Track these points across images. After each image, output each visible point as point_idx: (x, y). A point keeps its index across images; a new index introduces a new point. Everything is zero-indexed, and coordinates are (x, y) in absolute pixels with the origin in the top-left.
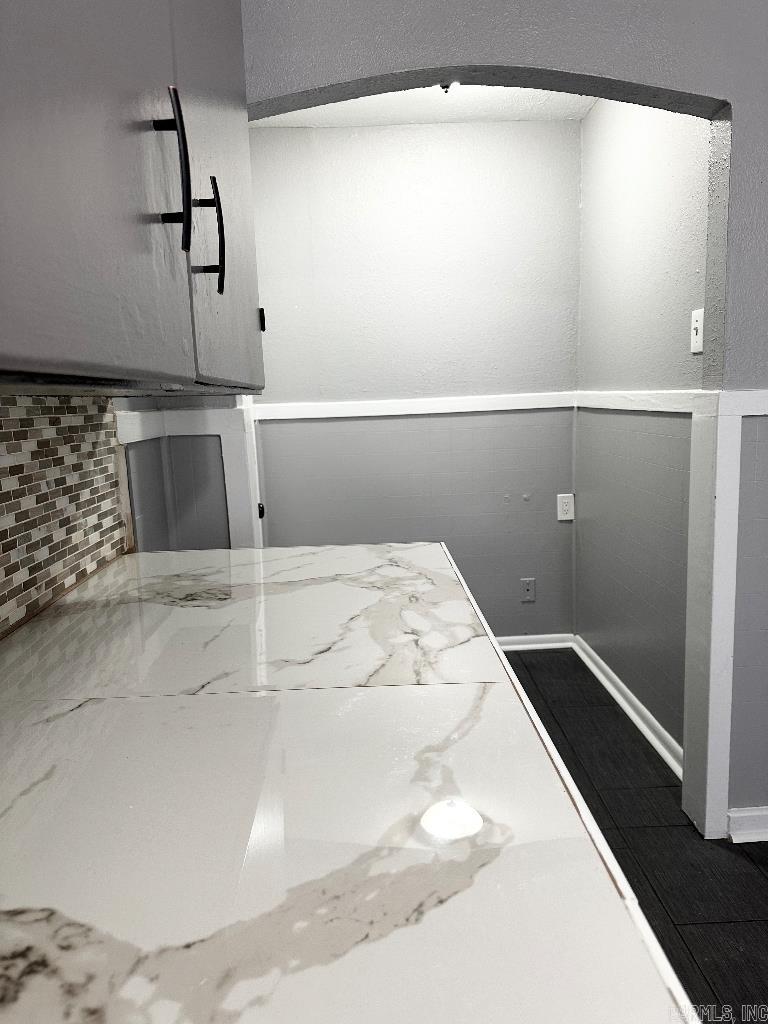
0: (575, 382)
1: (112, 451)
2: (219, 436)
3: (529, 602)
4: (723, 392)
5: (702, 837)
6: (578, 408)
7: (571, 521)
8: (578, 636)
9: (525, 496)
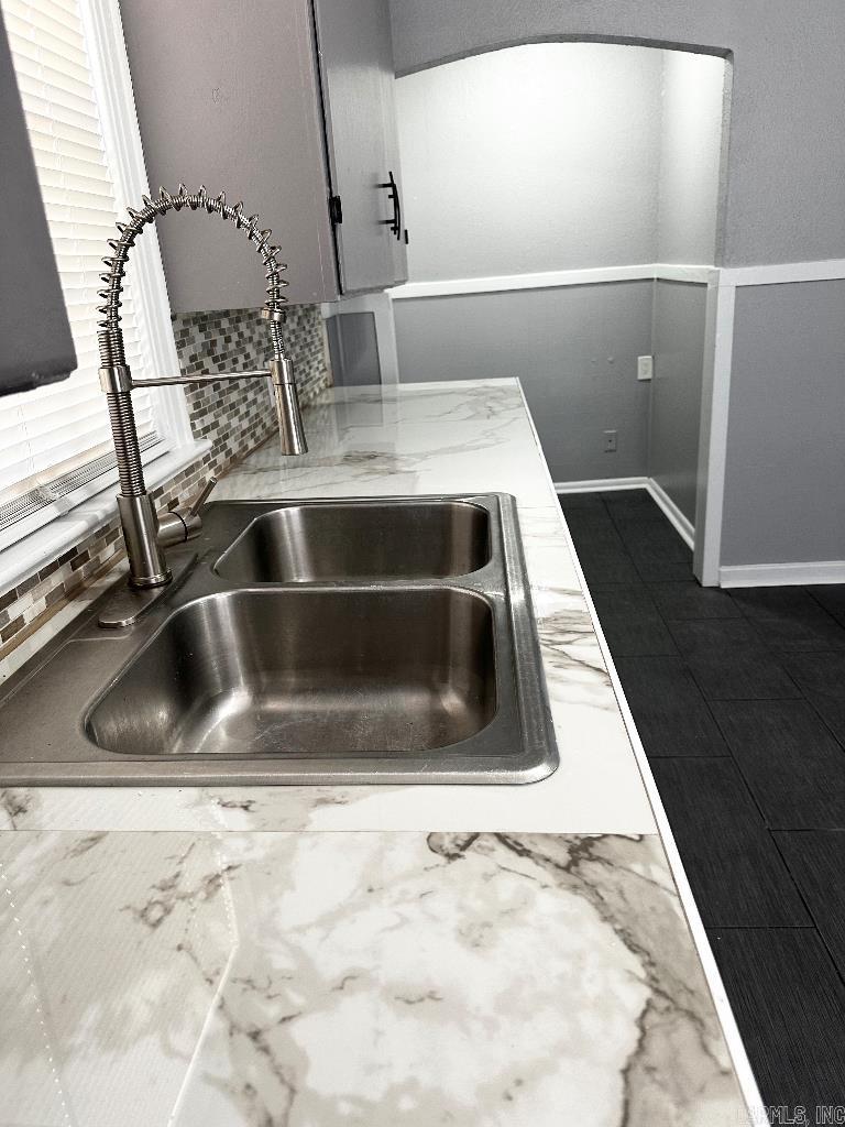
0: (655, 256)
1: (320, 323)
2: (373, 313)
3: (611, 451)
4: (721, 269)
5: (700, 585)
6: (658, 279)
7: (649, 380)
8: (651, 479)
9: (610, 359)
